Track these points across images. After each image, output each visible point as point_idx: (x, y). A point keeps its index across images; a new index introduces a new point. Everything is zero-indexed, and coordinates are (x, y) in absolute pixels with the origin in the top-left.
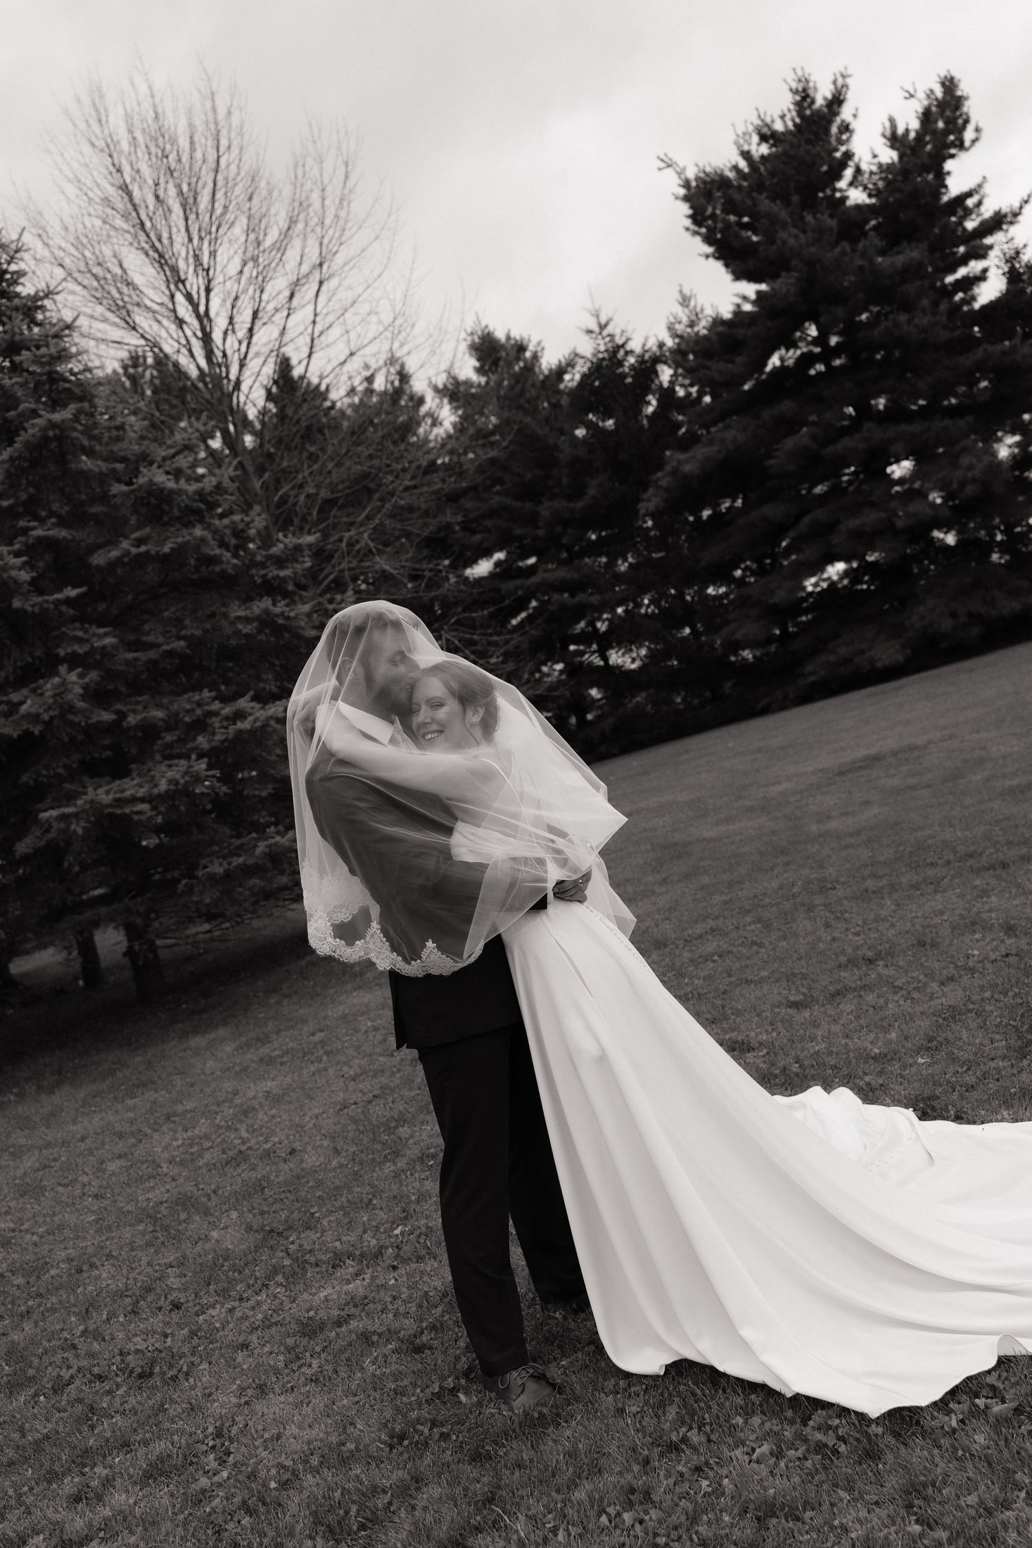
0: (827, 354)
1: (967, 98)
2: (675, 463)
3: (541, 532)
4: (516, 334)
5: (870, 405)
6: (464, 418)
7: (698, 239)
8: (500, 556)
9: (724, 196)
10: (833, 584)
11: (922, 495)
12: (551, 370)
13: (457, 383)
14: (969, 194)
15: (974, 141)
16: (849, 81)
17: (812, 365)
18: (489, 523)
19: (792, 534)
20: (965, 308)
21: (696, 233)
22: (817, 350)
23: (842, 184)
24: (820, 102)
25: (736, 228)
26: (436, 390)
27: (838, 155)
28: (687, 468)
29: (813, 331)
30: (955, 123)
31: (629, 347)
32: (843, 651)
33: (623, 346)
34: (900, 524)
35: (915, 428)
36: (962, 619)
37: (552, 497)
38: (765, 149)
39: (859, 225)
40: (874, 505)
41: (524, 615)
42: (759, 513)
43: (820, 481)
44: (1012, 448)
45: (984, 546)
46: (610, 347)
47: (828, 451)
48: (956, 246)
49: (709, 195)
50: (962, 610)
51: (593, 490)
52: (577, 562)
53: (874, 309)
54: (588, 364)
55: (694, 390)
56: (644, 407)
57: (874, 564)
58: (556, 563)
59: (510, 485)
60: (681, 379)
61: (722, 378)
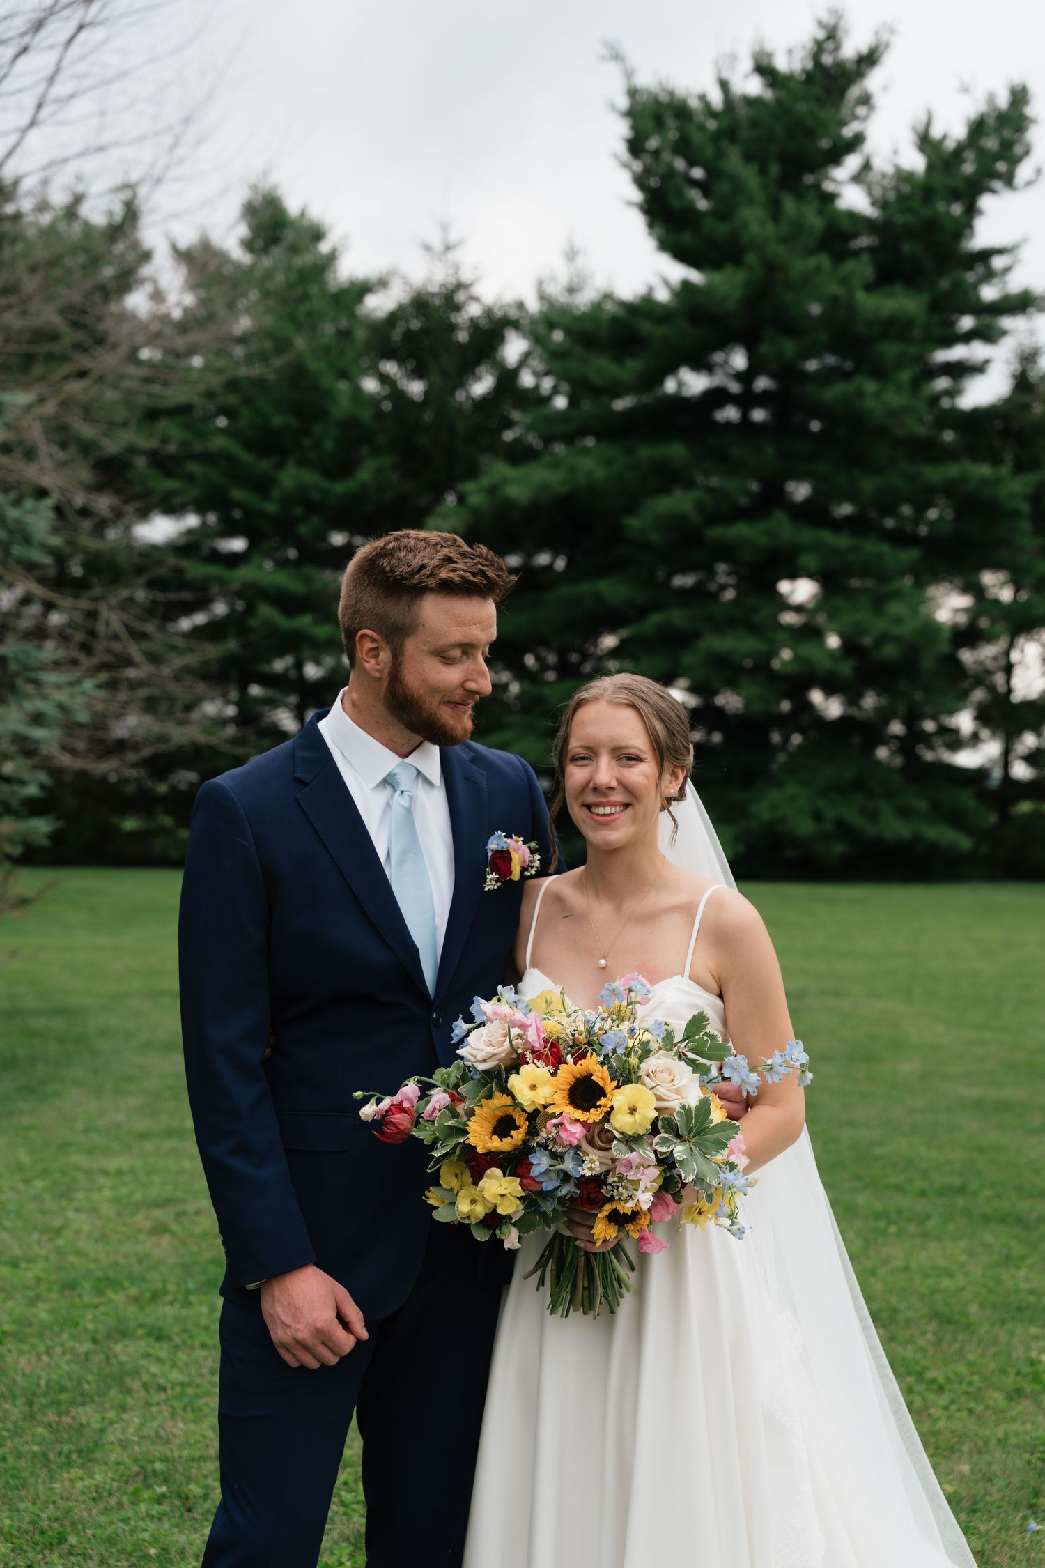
0: (747, 400)
1: (1034, 121)
2: (497, 477)
3: (271, 507)
5: (783, 490)
6: (204, 304)
7: (627, 175)
8: (192, 521)
9: (679, 129)
11: (817, 634)
13: (209, 250)
14: (1000, 252)
15: (1029, 183)
17: (721, 406)
18: (194, 468)
19: (624, 633)
20: (945, 403)
21: (625, 165)
22: (735, 387)
23: (840, 174)
24: (848, 52)
25: (681, 180)
26: (175, 249)
27: (846, 132)
28: (512, 491)
29: (739, 360)
30: (1011, 150)
31: (476, 291)
33: (468, 286)
34: (776, 664)
35: (841, 541)
36: (828, 826)
37: (304, 463)
38: (753, 86)
39: (846, 237)
40: (753, 628)
41: (200, 619)
42: (584, 588)
43: (684, 570)
44: (956, 611)
45: (871, 732)
46: (452, 280)
47: (716, 532)
48: (963, 312)
49: (659, 121)
50: (830, 813)
51: (365, 474)
52: (310, 571)
53: (831, 360)
54: (413, 294)
55: (547, 384)
56: (470, 382)
57: (720, 711)
58: (274, 560)
59: (243, 423)
60: (534, 362)
61: (595, 379)
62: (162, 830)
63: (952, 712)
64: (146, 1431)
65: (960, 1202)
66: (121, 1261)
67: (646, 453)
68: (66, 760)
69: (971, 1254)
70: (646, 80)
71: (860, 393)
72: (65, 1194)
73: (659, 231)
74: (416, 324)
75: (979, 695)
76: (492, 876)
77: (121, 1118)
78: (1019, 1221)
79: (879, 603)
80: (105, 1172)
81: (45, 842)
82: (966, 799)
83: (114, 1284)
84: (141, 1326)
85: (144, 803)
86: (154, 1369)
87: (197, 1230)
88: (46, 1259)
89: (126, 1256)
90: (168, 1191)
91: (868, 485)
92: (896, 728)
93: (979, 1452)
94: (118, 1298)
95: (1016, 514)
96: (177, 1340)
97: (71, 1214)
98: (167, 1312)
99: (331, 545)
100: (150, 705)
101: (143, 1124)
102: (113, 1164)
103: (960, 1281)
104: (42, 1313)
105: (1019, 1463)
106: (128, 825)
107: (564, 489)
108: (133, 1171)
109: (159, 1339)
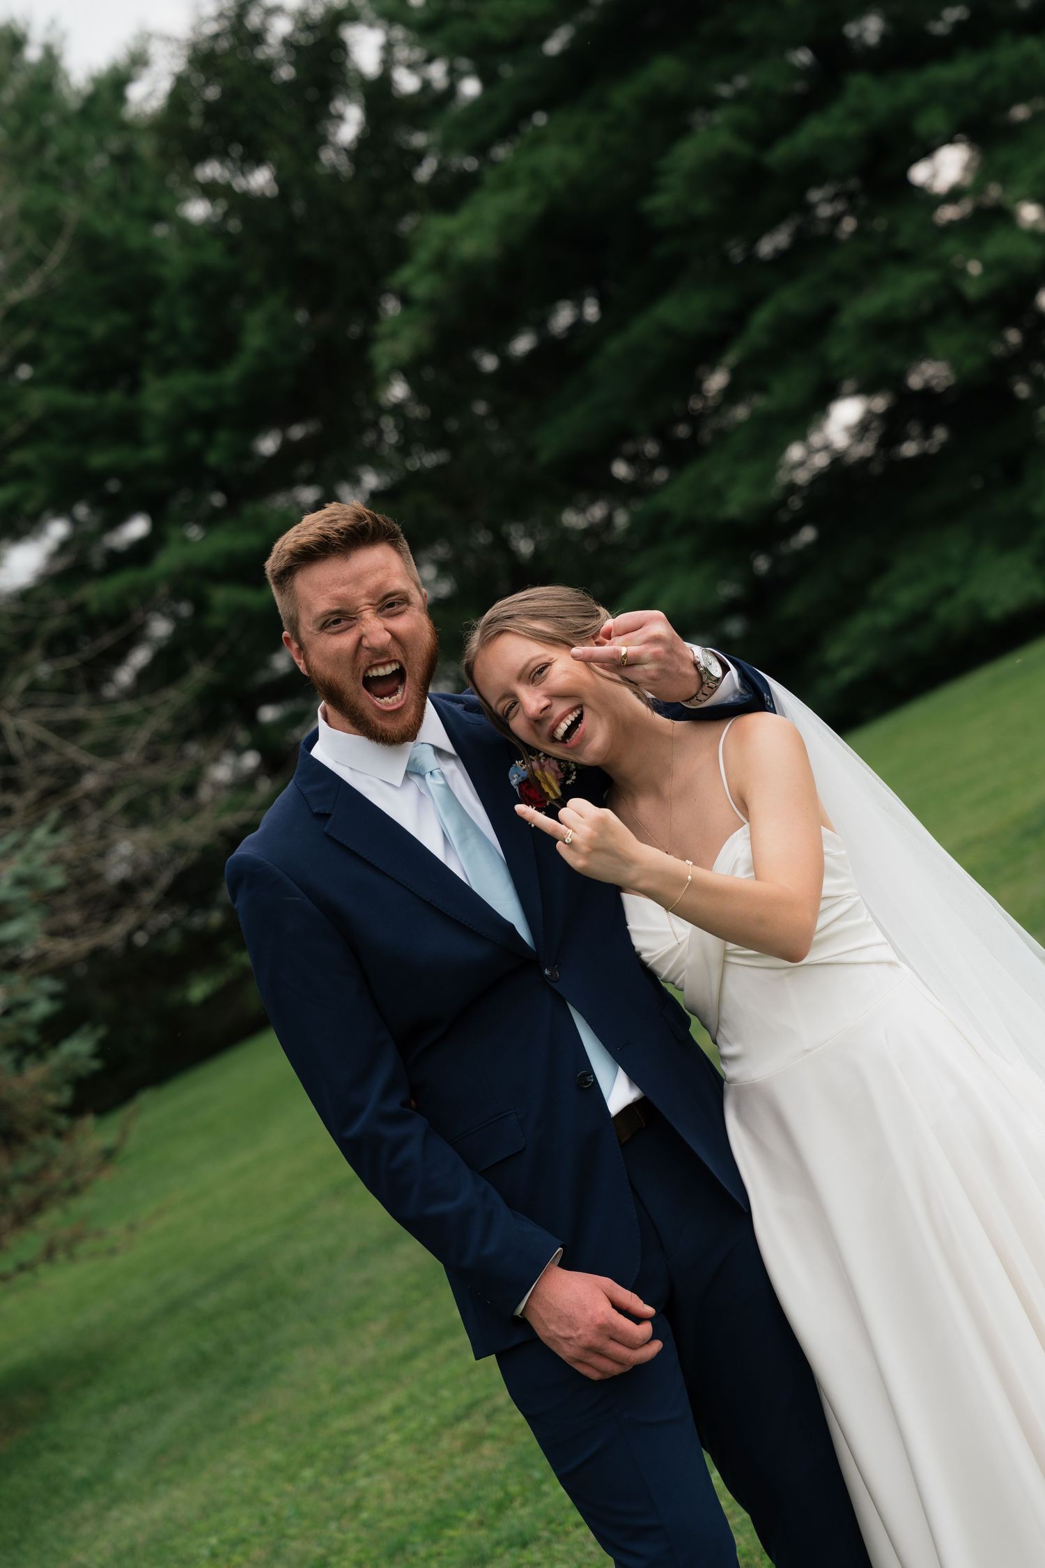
3: (155, 453)
5: (843, 40)
8: (58, 529)
10: (838, 460)
11: (1002, 216)
12: (93, 82)
19: (732, 357)
28: (468, 249)
32: (906, 598)
34: (972, 290)
35: (962, 69)
37: (166, 367)
40: (903, 258)
41: (140, 657)
42: (640, 328)
43: (769, 226)
47: (780, 153)
51: (255, 337)
52: (248, 510)
55: (437, 72)
56: (331, 129)
57: (927, 393)
58: (197, 521)
59: (55, 360)
60: (402, 53)
61: (498, 32)
66: (443, 1495)
67: (624, 95)
68: (65, 948)
72: (345, 1464)
74: (212, 93)
77: (371, 1352)
80: (381, 1419)
81: (96, 1065)
83: (446, 1521)
84: (498, 1543)
85: (202, 951)
88: (357, 1540)
89: (448, 1488)
90: (465, 1397)
94: (460, 1532)
96: (545, 1534)
97: (362, 1482)
98: (520, 1515)
99: (264, 458)
100: (137, 814)
101: (401, 1345)
102: (385, 1407)
106: (198, 991)
107: (536, 208)
108: (413, 1400)
109: (524, 1545)
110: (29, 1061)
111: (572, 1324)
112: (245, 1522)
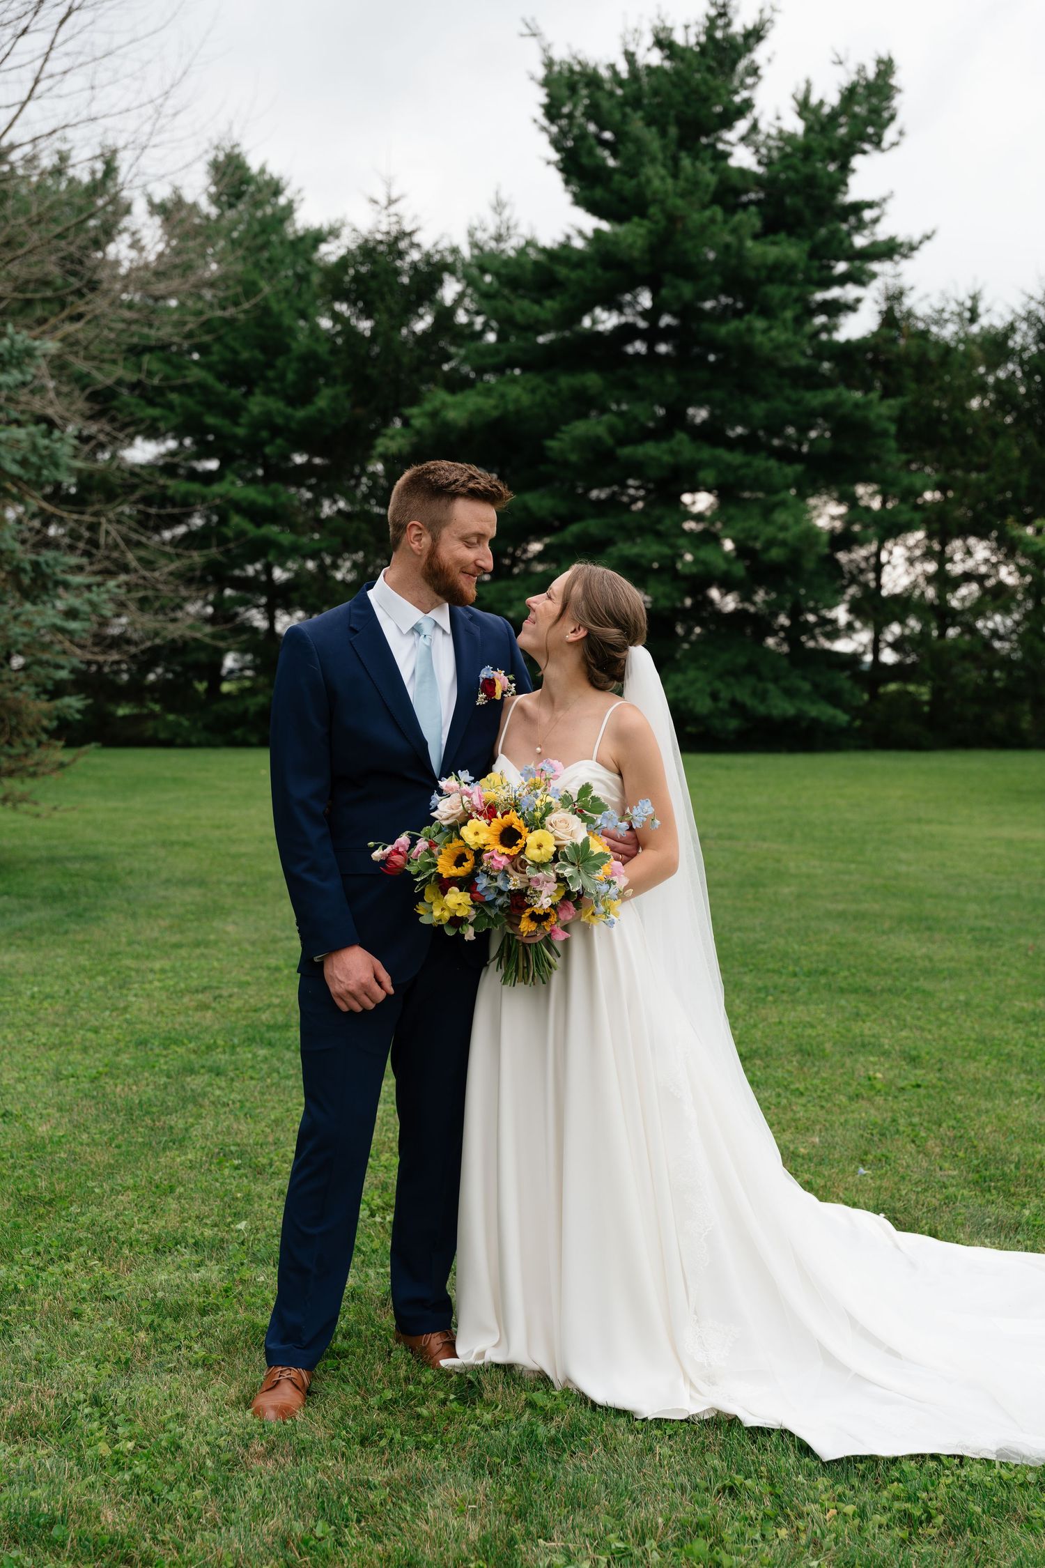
0: (653, 335)
1: (899, 91)
2: (437, 403)
3: (241, 431)
4: (274, 170)
5: (684, 413)
6: (177, 252)
7: (545, 138)
8: (172, 444)
9: (589, 97)
11: (715, 539)
12: (307, 230)
13: (179, 202)
14: (870, 205)
15: (894, 144)
16: (777, 17)
17: (631, 340)
18: (174, 397)
19: (547, 540)
20: (824, 337)
21: (544, 129)
22: (642, 324)
23: (731, 136)
24: (737, 28)
25: (593, 141)
26: (150, 202)
27: (737, 99)
28: (451, 415)
29: (646, 300)
30: (880, 116)
31: (417, 238)
33: (410, 234)
34: (681, 568)
35: (735, 458)
36: (723, 705)
37: (268, 392)
38: (655, 58)
39: (738, 192)
40: (659, 536)
41: (181, 530)
43: (601, 485)
44: (833, 518)
45: (761, 625)
46: (394, 230)
47: (626, 451)
48: (838, 259)
49: (573, 88)
50: (725, 694)
51: (322, 401)
52: (274, 486)
53: (724, 300)
54: (360, 241)
55: (479, 321)
56: (413, 320)
58: (244, 478)
59: (215, 358)
60: (467, 302)
61: (519, 318)
62: (152, 715)
63: (831, 607)
64: (219, 1129)
65: (823, 980)
66: (177, 1027)
67: (566, 382)
69: (829, 1014)
70: (560, 54)
71: (750, 330)
72: (124, 985)
73: (574, 188)
74: (363, 269)
75: (853, 591)
76: (482, 696)
77: (156, 934)
78: (868, 991)
79: (767, 512)
80: (152, 971)
81: (77, 716)
82: (843, 680)
83: (176, 1042)
84: (203, 1067)
85: (135, 691)
86: (218, 1092)
87: (234, 1007)
88: (120, 1027)
89: (181, 1024)
91: (759, 409)
92: (783, 620)
93: (827, 1130)
94: (181, 1050)
95: (884, 434)
97: (131, 999)
98: (221, 1058)
99: (293, 464)
100: (144, 605)
101: (176, 938)
102: (157, 965)
103: (820, 1030)
104: (125, 1059)
105: (855, 1136)
106: (122, 711)
107: (495, 414)
108: (173, 969)
109: (218, 1074)
110: (44, 697)
111: (348, 976)
112: (57, 988)
